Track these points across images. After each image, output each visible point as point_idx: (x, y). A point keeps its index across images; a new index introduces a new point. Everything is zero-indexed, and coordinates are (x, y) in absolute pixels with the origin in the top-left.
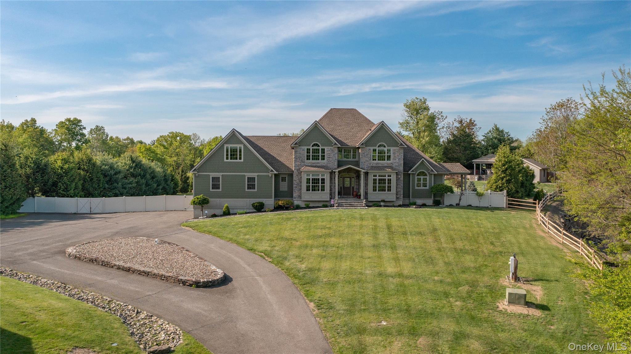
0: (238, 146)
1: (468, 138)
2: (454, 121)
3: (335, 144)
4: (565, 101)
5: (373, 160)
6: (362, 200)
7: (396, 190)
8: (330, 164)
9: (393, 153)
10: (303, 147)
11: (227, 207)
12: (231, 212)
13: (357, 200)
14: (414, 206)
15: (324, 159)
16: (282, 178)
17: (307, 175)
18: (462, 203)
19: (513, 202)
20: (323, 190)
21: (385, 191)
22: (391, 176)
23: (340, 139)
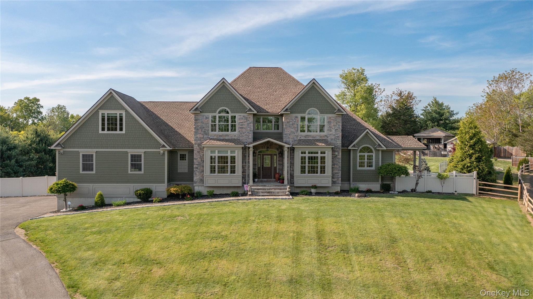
0: (118, 112)
1: (408, 111)
2: (392, 94)
3: (250, 110)
4: (509, 73)
5: (301, 131)
6: (285, 185)
7: (332, 171)
8: (242, 136)
9: (328, 122)
10: (206, 114)
11: (101, 196)
12: (107, 201)
13: (278, 186)
14: (357, 195)
15: (235, 130)
16: (181, 155)
17: (212, 152)
18: (420, 189)
19: (485, 187)
20: (233, 172)
21: (317, 173)
22: (324, 153)
23: (258, 104)
